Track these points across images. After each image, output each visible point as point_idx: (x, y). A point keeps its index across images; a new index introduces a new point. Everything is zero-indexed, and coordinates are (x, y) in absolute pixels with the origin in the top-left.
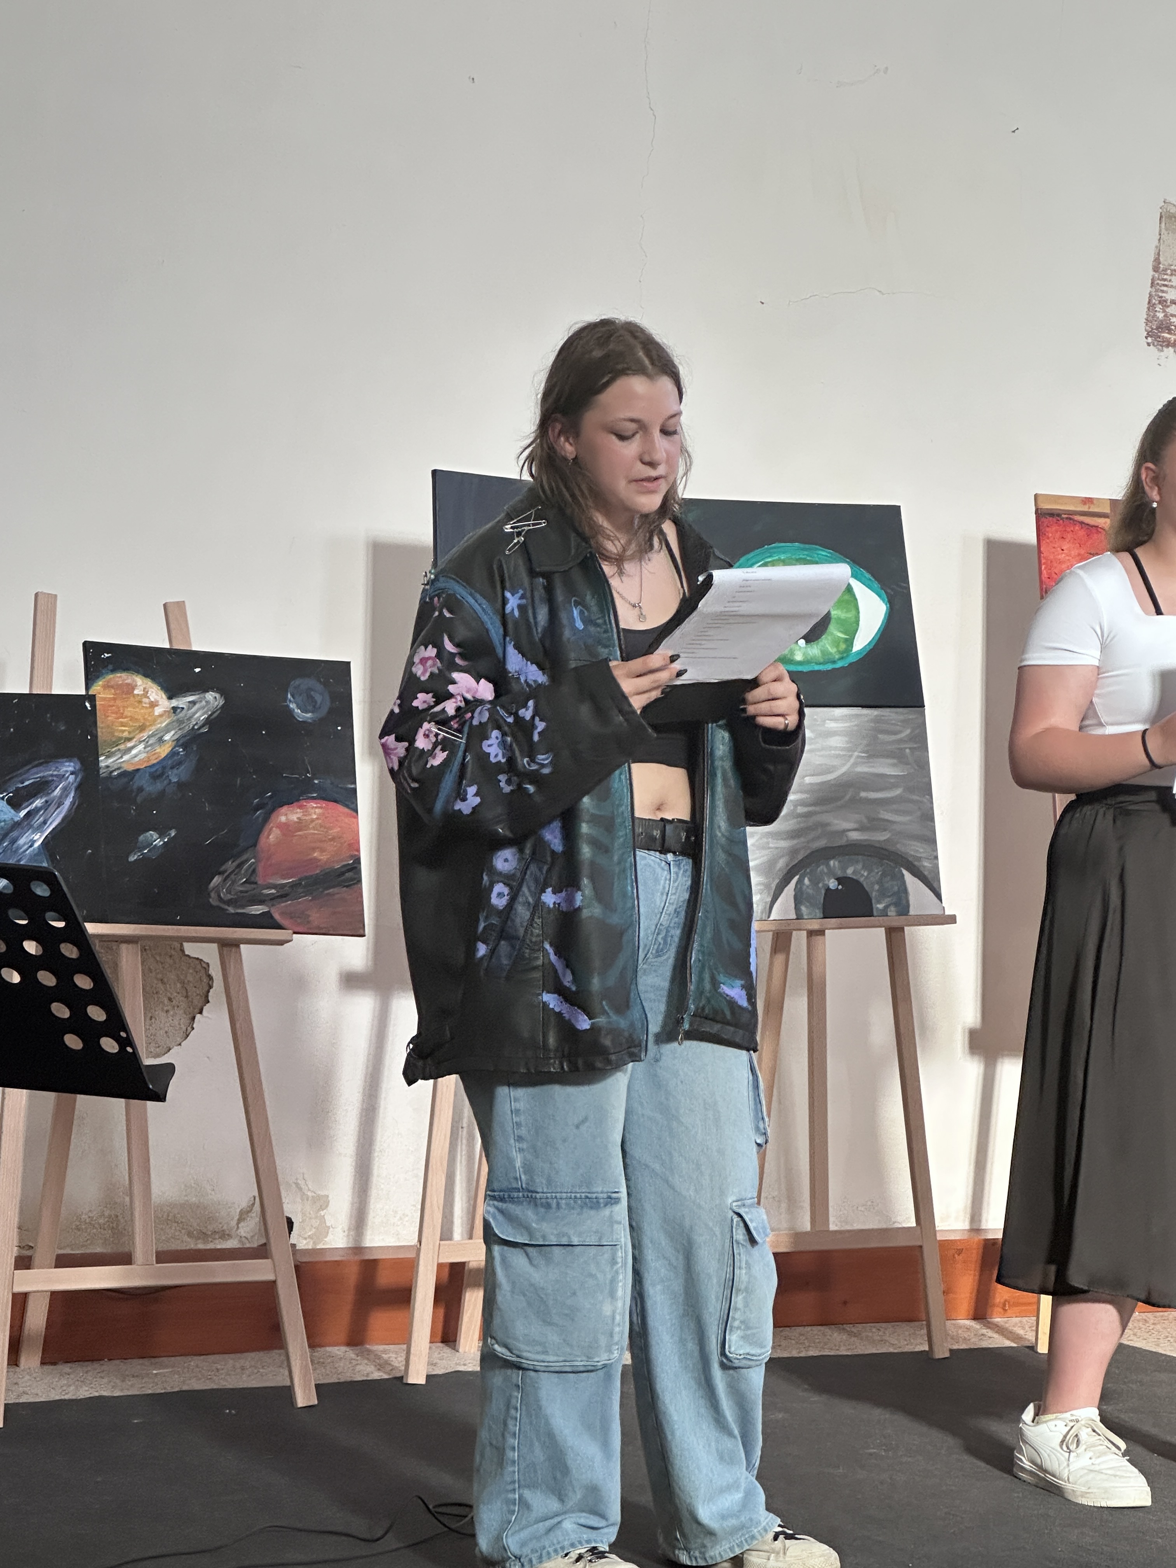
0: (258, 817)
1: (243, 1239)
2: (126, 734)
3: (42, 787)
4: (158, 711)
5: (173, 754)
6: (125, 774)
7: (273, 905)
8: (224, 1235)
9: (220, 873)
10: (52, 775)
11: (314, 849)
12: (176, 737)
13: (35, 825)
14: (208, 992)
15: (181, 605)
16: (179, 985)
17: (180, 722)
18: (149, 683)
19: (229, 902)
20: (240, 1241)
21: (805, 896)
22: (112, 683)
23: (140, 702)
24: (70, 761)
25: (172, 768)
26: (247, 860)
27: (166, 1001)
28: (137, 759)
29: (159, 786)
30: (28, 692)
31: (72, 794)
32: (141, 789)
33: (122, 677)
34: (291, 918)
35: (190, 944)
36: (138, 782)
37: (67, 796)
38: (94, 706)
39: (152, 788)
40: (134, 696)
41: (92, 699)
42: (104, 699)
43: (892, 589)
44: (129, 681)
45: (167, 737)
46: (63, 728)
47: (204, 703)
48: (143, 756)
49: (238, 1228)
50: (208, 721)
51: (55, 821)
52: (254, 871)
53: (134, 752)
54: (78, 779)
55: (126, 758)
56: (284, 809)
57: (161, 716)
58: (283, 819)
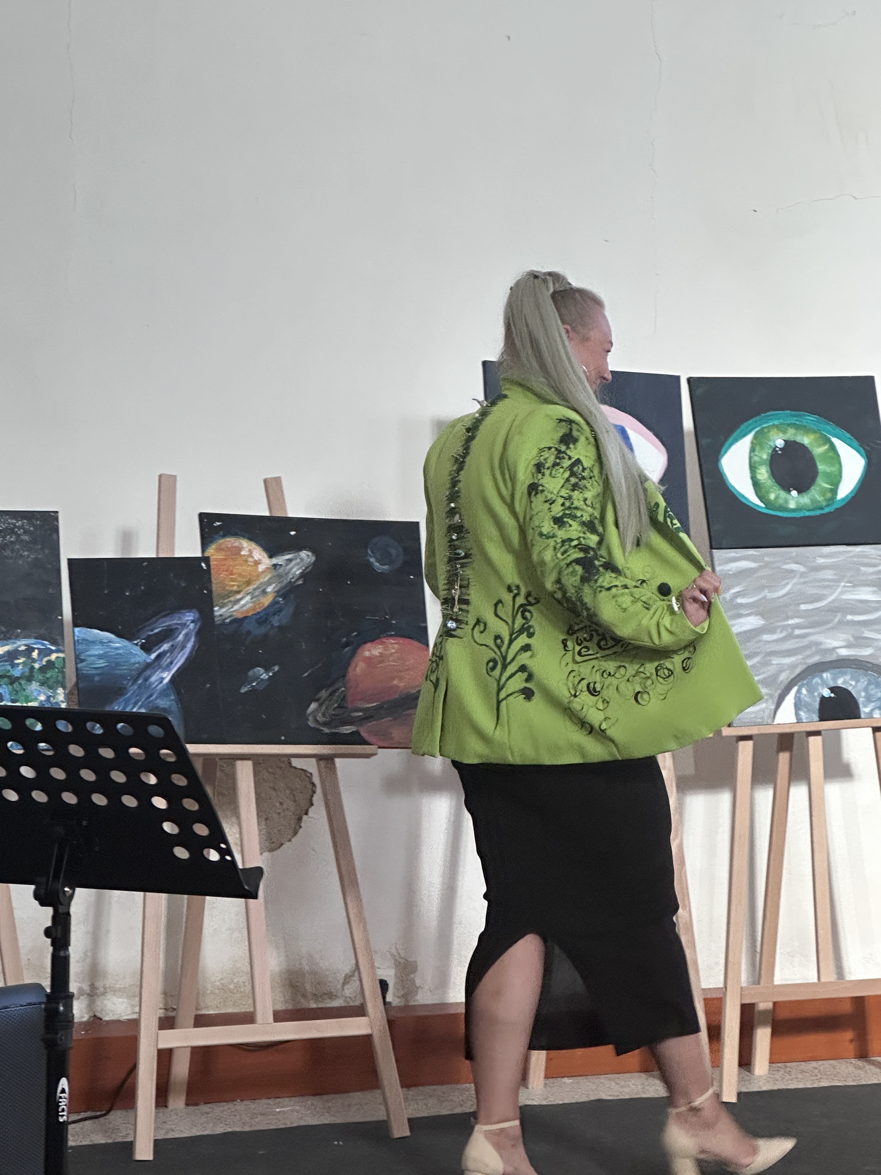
0: (347, 652)
1: (348, 999)
2: (235, 588)
3: (168, 634)
4: (261, 568)
5: (274, 603)
6: (235, 621)
7: (361, 725)
8: (331, 996)
9: (317, 700)
10: (176, 624)
11: (393, 678)
12: (277, 589)
13: (164, 666)
14: (312, 796)
15: (278, 480)
16: (288, 792)
17: (280, 576)
18: (253, 545)
19: (325, 724)
20: (345, 1001)
21: (803, 703)
22: (223, 546)
23: (247, 561)
24: (190, 612)
25: (274, 614)
26: (338, 689)
27: (278, 805)
28: (245, 608)
29: (263, 630)
30: (154, 556)
31: (193, 639)
32: (249, 632)
33: (231, 542)
34: (376, 735)
35: (296, 759)
36: (247, 626)
37: (188, 641)
38: (208, 566)
39: (259, 631)
40: (241, 556)
41: (206, 560)
42: (216, 560)
43: (869, 446)
44: (236, 544)
45: (269, 589)
46: (183, 585)
47: (298, 560)
48: (250, 605)
49: (343, 989)
50: (302, 575)
51: (180, 661)
52: (344, 698)
53: (243, 602)
54: (198, 626)
55: (236, 607)
56: (369, 645)
57: (263, 572)
58: (367, 654)
